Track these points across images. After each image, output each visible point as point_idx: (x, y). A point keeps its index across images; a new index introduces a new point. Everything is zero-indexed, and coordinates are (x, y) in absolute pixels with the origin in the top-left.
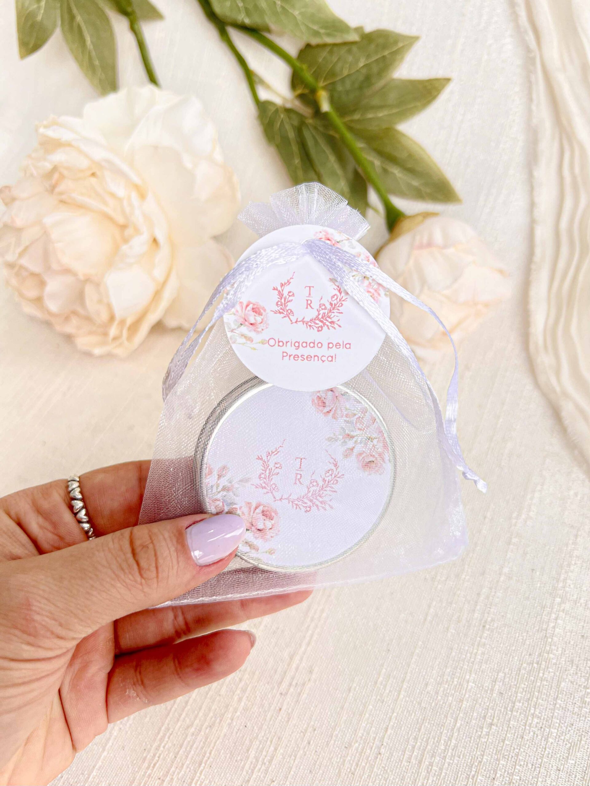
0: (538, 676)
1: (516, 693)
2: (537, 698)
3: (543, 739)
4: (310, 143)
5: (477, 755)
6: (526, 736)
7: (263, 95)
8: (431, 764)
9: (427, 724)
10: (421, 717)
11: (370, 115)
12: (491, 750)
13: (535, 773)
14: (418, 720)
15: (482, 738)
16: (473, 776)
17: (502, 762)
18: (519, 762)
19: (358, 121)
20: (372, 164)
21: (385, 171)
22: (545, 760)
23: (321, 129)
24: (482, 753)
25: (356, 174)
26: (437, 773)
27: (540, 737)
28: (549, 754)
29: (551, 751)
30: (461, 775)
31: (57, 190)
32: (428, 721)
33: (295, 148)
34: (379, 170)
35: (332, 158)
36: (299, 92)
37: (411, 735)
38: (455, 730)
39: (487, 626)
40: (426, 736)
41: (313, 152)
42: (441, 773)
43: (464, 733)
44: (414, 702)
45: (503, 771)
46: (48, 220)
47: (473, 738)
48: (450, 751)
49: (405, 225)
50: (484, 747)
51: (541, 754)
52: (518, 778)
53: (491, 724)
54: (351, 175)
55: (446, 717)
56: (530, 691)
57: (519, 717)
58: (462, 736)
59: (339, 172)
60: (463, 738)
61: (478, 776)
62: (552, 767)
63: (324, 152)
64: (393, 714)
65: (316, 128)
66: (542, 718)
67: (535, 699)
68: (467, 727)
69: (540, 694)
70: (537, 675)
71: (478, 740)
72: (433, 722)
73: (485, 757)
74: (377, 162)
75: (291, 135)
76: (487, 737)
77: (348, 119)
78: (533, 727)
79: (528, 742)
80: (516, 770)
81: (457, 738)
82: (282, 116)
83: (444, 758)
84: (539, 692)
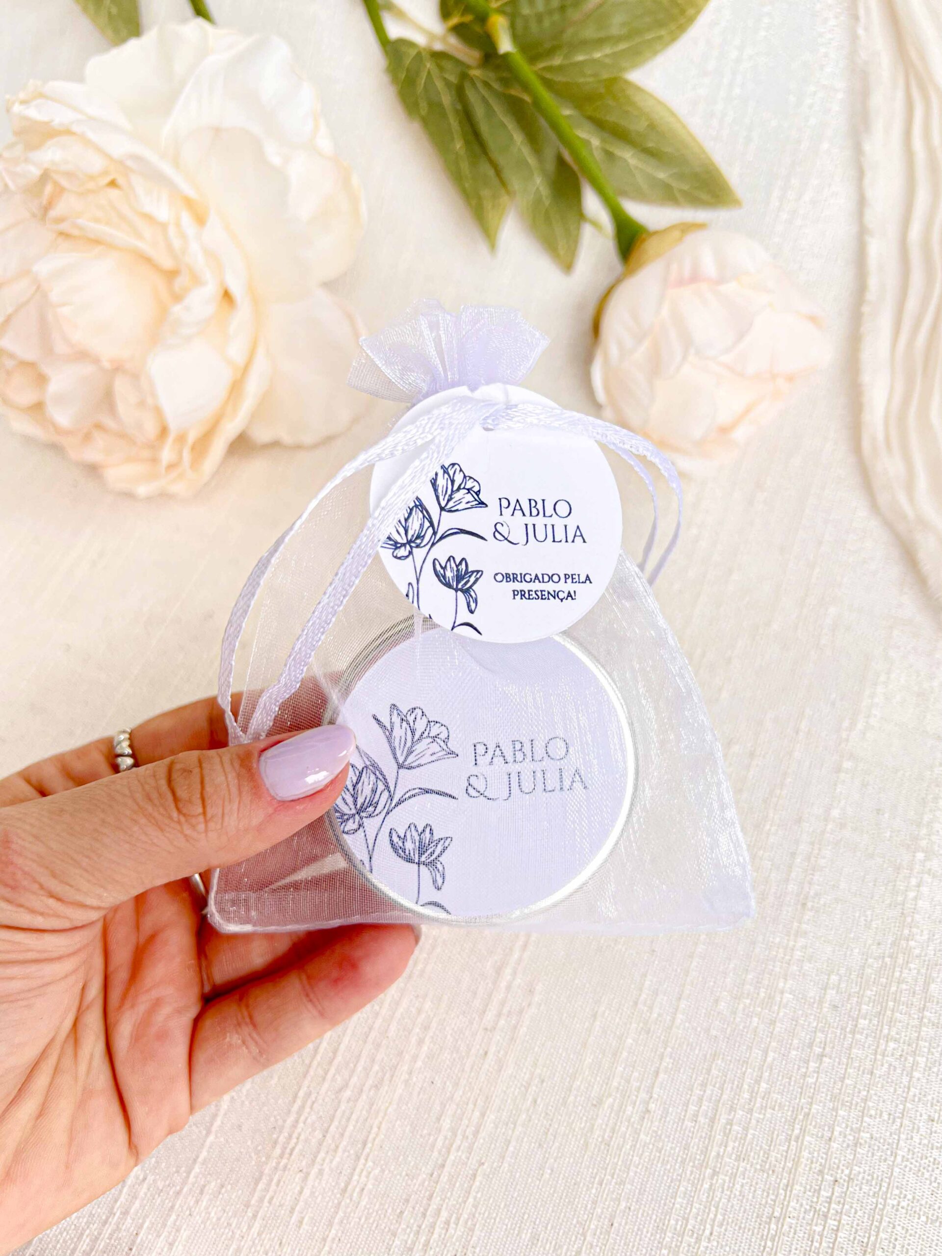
0: (893, 976)
1: (859, 1004)
2: (893, 1011)
3: (905, 1072)
4: (479, 112)
5: (801, 1104)
6: (877, 1070)
7: (395, 30)
8: (730, 1123)
9: (719, 1062)
10: (710, 1052)
11: (580, 58)
12: (824, 1095)
13: (894, 1127)
14: (705, 1056)
15: (809, 1077)
16: (797, 1138)
17: (841, 1112)
18: (868, 1111)
19: (560, 69)
20: (587, 143)
21: (610, 155)
22: (908, 1105)
23: (496, 86)
24: (810, 1100)
25: (561, 162)
26: (739, 1136)
27: (899, 1071)
28: (915, 1096)
29: (917, 1092)
30: (778, 1135)
31: (53, 213)
32: (721, 1056)
33: (454, 122)
34: (598, 155)
35: (518, 138)
36: (455, 20)
37: (695, 1080)
38: (765, 1068)
39: (809, 904)
40: (719, 1080)
41: (484, 128)
42: (746, 1135)
43: (780, 1071)
44: (699, 1029)
45: (844, 1125)
46: (43, 268)
47: (793, 1079)
48: (759, 1100)
49: (650, 246)
50: (812, 1091)
51: (903, 1097)
52: (868, 1135)
53: (822, 1056)
54: (551, 165)
55: (750, 1048)
56: (881, 1000)
57: (865, 1042)
58: (776, 1076)
59: (531, 160)
60: (777, 1080)
61: (804, 1136)
62: (921, 1116)
63: (504, 125)
64: (665, 1049)
65: (486, 84)
66: (902, 1041)
67: (889, 1013)
68: (784, 1062)
69: (896, 1005)
70: (891, 974)
71: (802, 1081)
72: (729, 1058)
73: (814, 1106)
74: (595, 142)
75: (447, 99)
76: (815, 1075)
77: (541, 65)
78: (888, 1056)
79: (881, 1079)
80: (864, 1124)
81: (769, 1081)
82: (428, 65)
83: (751, 1111)
84: (895, 1000)
